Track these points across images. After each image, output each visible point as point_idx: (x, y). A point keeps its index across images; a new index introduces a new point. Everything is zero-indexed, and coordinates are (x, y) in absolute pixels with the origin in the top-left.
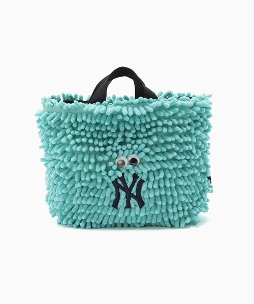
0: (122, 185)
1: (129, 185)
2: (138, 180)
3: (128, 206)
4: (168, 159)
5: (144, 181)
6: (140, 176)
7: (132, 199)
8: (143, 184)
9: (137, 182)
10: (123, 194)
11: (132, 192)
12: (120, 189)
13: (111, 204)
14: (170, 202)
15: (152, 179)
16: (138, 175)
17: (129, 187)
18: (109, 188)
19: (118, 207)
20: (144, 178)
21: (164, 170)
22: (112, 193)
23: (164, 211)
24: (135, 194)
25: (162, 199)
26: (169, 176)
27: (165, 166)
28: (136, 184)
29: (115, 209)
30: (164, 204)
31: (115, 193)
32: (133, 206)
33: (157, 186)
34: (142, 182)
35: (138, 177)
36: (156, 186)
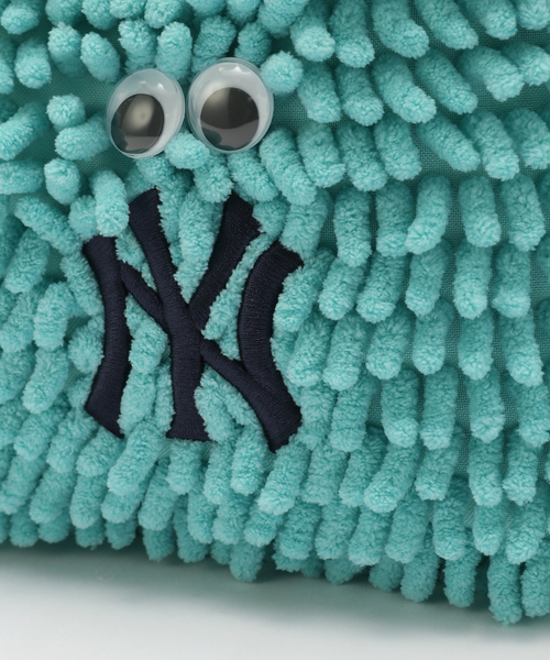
0: (147, 275)
1: (188, 279)
2: (257, 247)
3: (188, 425)
4: (490, 106)
5: (291, 262)
6: (267, 219)
7: (208, 380)
8: (289, 282)
9: (248, 260)
10: (148, 340)
11: (210, 333)
12: (130, 303)
13: (79, 396)
14: (487, 428)
15: (352, 251)
16: (259, 214)
17: (187, 294)
18: (56, 288)
19: (124, 422)
20: (299, 237)
21: (456, 182)
22: (76, 324)
23: (432, 489)
24: (230, 350)
25: (430, 401)
26: (483, 230)
27: (459, 154)
28: (238, 276)
29: (104, 437)
30: (438, 437)
31: (97, 325)
32: (216, 427)
33: (387, 309)
34: (281, 261)
35: (253, 229)
36: (376, 305)
